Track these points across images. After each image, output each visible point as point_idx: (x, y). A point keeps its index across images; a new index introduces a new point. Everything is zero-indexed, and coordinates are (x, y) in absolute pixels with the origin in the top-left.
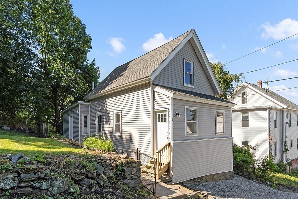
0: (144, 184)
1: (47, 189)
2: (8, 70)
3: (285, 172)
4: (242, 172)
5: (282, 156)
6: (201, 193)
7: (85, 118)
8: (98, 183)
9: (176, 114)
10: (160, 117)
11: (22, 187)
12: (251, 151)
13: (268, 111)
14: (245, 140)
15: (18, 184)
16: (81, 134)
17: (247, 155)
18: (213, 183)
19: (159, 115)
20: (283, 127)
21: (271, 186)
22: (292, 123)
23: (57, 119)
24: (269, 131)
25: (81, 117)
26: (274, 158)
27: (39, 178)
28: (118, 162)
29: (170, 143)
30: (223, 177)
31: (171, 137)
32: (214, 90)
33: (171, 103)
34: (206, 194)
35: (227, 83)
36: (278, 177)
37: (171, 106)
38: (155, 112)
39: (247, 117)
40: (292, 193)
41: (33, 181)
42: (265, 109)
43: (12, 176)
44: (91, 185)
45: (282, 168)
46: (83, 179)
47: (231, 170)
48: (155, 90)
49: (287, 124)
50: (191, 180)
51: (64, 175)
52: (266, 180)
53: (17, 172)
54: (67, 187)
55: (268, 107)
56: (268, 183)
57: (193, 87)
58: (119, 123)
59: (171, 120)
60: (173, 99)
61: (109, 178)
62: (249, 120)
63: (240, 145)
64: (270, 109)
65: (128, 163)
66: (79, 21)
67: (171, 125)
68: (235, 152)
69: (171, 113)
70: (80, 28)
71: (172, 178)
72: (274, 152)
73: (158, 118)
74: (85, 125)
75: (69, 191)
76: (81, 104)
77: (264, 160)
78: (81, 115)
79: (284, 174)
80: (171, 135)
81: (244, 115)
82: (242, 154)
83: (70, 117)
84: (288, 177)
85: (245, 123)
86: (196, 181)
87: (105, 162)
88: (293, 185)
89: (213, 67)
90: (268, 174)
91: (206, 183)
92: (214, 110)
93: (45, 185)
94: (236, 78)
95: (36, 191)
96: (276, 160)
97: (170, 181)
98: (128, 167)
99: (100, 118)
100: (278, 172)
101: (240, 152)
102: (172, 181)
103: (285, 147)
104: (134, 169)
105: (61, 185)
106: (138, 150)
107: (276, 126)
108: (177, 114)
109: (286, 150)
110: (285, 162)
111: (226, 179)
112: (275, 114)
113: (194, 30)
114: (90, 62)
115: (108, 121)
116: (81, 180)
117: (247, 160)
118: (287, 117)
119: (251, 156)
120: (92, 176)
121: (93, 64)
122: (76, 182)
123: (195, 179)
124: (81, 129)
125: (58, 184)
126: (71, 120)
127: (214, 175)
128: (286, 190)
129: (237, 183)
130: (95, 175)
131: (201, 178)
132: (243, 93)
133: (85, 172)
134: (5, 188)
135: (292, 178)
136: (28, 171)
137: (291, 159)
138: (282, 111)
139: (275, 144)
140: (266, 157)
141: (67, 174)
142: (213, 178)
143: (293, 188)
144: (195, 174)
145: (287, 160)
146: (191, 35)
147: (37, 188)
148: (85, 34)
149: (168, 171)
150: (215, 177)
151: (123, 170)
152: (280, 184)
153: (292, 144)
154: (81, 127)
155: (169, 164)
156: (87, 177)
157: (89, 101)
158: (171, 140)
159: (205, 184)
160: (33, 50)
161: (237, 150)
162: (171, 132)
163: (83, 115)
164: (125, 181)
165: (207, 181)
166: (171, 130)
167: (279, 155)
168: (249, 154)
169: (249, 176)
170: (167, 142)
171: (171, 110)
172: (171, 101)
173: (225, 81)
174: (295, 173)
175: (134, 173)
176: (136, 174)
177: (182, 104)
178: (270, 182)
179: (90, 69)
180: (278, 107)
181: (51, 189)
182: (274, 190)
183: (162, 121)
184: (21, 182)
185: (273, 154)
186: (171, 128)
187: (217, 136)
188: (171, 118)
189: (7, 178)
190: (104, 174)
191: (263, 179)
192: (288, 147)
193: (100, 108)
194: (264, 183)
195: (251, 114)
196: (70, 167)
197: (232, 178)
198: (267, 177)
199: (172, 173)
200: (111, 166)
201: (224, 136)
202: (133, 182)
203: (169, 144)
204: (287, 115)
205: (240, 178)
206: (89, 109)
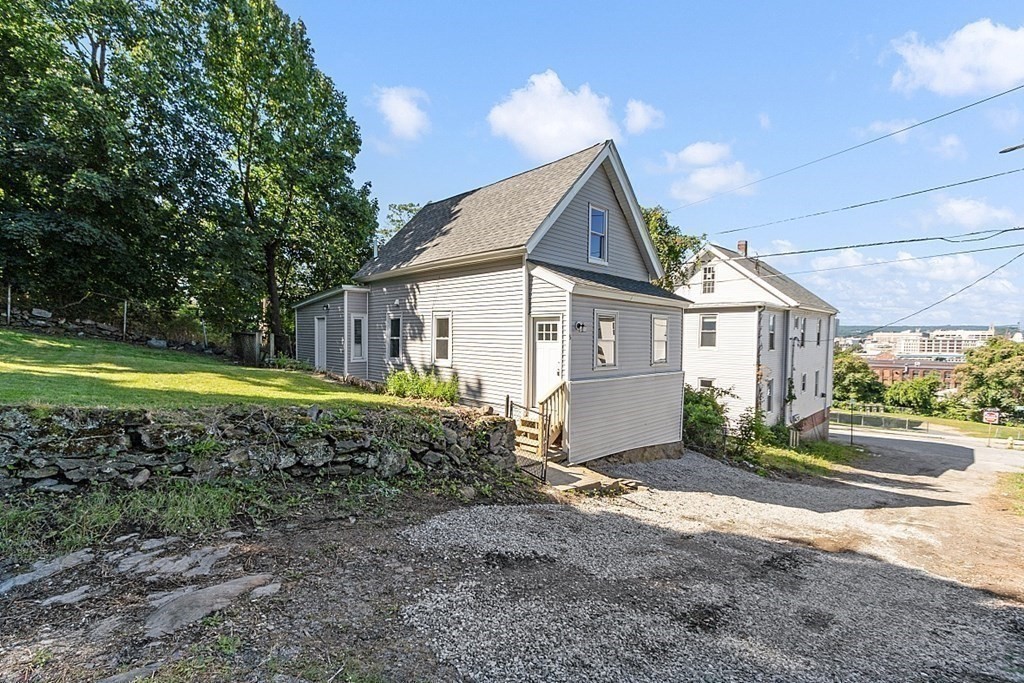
0: (519, 464)
1: (375, 468)
2: (156, 199)
3: (788, 443)
4: (700, 443)
5: (783, 410)
6: (625, 482)
7: (358, 323)
8: (451, 460)
9: (577, 326)
10: (541, 329)
11: (338, 463)
12: (719, 401)
13: (756, 313)
14: (707, 376)
15: (334, 457)
16: (349, 360)
17: (710, 407)
18: (642, 465)
19: (541, 327)
20: (787, 345)
21: (756, 472)
22: (806, 339)
23: (276, 321)
24: (758, 356)
25: (349, 320)
26: (764, 414)
27: (361, 449)
28: (477, 423)
29: (564, 384)
30: (662, 453)
31: (566, 373)
32: (648, 269)
33: (568, 303)
34: (633, 484)
35: (674, 254)
36: (772, 455)
37: (568, 308)
38: (532, 320)
39: (712, 325)
40: (796, 485)
41: (351, 453)
42: (752, 309)
43: (322, 443)
44: (440, 462)
45: (779, 436)
46: (426, 451)
47: (678, 438)
48: (533, 273)
49: (796, 342)
50: (600, 458)
51: (398, 445)
52: (746, 459)
53: (328, 438)
54: (403, 466)
55: (759, 304)
56: (751, 466)
57: (606, 264)
58: (446, 338)
59: (567, 338)
60: (573, 295)
61: (467, 451)
62: (717, 331)
63: (696, 387)
64: (762, 308)
65: (495, 424)
66: (328, 83)
67: (567, 348)
68: (686, 401)
69: (567, 324)
70: (330, 101)
71: (567, 454)
72: (766, 400)
73: (537, 332)
74: (358, 340)
75: (408, 473)
76: (349, 292)
77: (745, 418)
78: (349, 318)
79: (785, 448)
80: (566, 368)
81: (706, 320)
82: (702, 407)
83: (316, 320)
84: (792, 454)
85: (708, 338)
86: (610, 460)
87: (456, 421)
88: (801, 469)
89: (647, 218)
90: (752, 447)
91: (630, 465)
92: (649, 314)
93: (372, 461)
94: (694, 243)
95: (357, 471)
96: (770, 419)
97: (563, 461)
98: (495, 430)
99: (395, 324)
100: (773, 444)
101: (697, 402)
102: (566, 460)
103: (790, 391)
104: (505, 436)
105: (395, 461)
106: (508, 398)
107: (772, 347)
108: (579, 326)
109: (792, 397)
110: (788, 424)
111: (669, 457)
112: (772, 318)
113: (613, 143)
114: (357, 186)
115: (418, 334)
116: (423, 454)
117: (710, 419)
118: (796, 325)
119: (719, 410)
120: (440, 447)
121: (365, 191)
122: (414, 456)
123: (610, 456)
124: (349, 348)
125: (391, 459)
126: (320, 329)
127: (645, 448)
128: (785, 479)
129: (690, 466)
130: (444, 444)
131: (620, 455)
132: (705, 269)
133: (427, 440)
134: (317, 465)
135: (800, 457)
136: (343, 435)
137: (801, 418)
138: (786, 313)
139: (770, 384)
140: (750, 413)
141: (401, 443)
142: (643, 456)
143: (798, 476)
144: (610, 447)
145: (793, 419)
146: (607, 152)
147: (359, 466)
148: (344, 114)
149: (558, 441)
150: (646, 454)
151: (487, 437)
152: (774, 468)
153: (804, 385)
154: (349, 345)
155: (561, 427)
156: (431, 447)
157: (367, 284)
158: (566, 378)
159: (627, 466)
160: (223, 157)
161: (691, 398)
162: (566, 363)
163: (354, 316)
164: (491, 457)
165: (631, 462)
166: (566, 358)
167: (776, 407)
168: (715, 406)
169: (712, 452)
170: (558, 382)
171: (567, 318)
172: (568, 298)
173: (671, 249)
174: (807, 446)
175: (504, 442)
176: (507, 445)
177: (589, 304)
178: (754, 463)
179: (358, 204)
180: (780, 304)
181: (380, 467)
182: (761, 479)
183: (548, 338)
184: (337, 454)
185: (764, 406)
186: (566, 353)
187: (654, 370)
188: (567, 333)
189: (316, 447)
190: (458, 443)
191: (740, 458)
192: (796, 391)
193: (397, 302)
194: (742, 466)
195: (721, 319)
196: (404, 431)
197: (680, 454)
198: (749, 454)
199: (567, 444)
200: (467, 429)
201: (667, 369)
202: (503, 459)
203: (563, 387)
204: (797, 321)
205: (694, 456)
206: (367, 304)
